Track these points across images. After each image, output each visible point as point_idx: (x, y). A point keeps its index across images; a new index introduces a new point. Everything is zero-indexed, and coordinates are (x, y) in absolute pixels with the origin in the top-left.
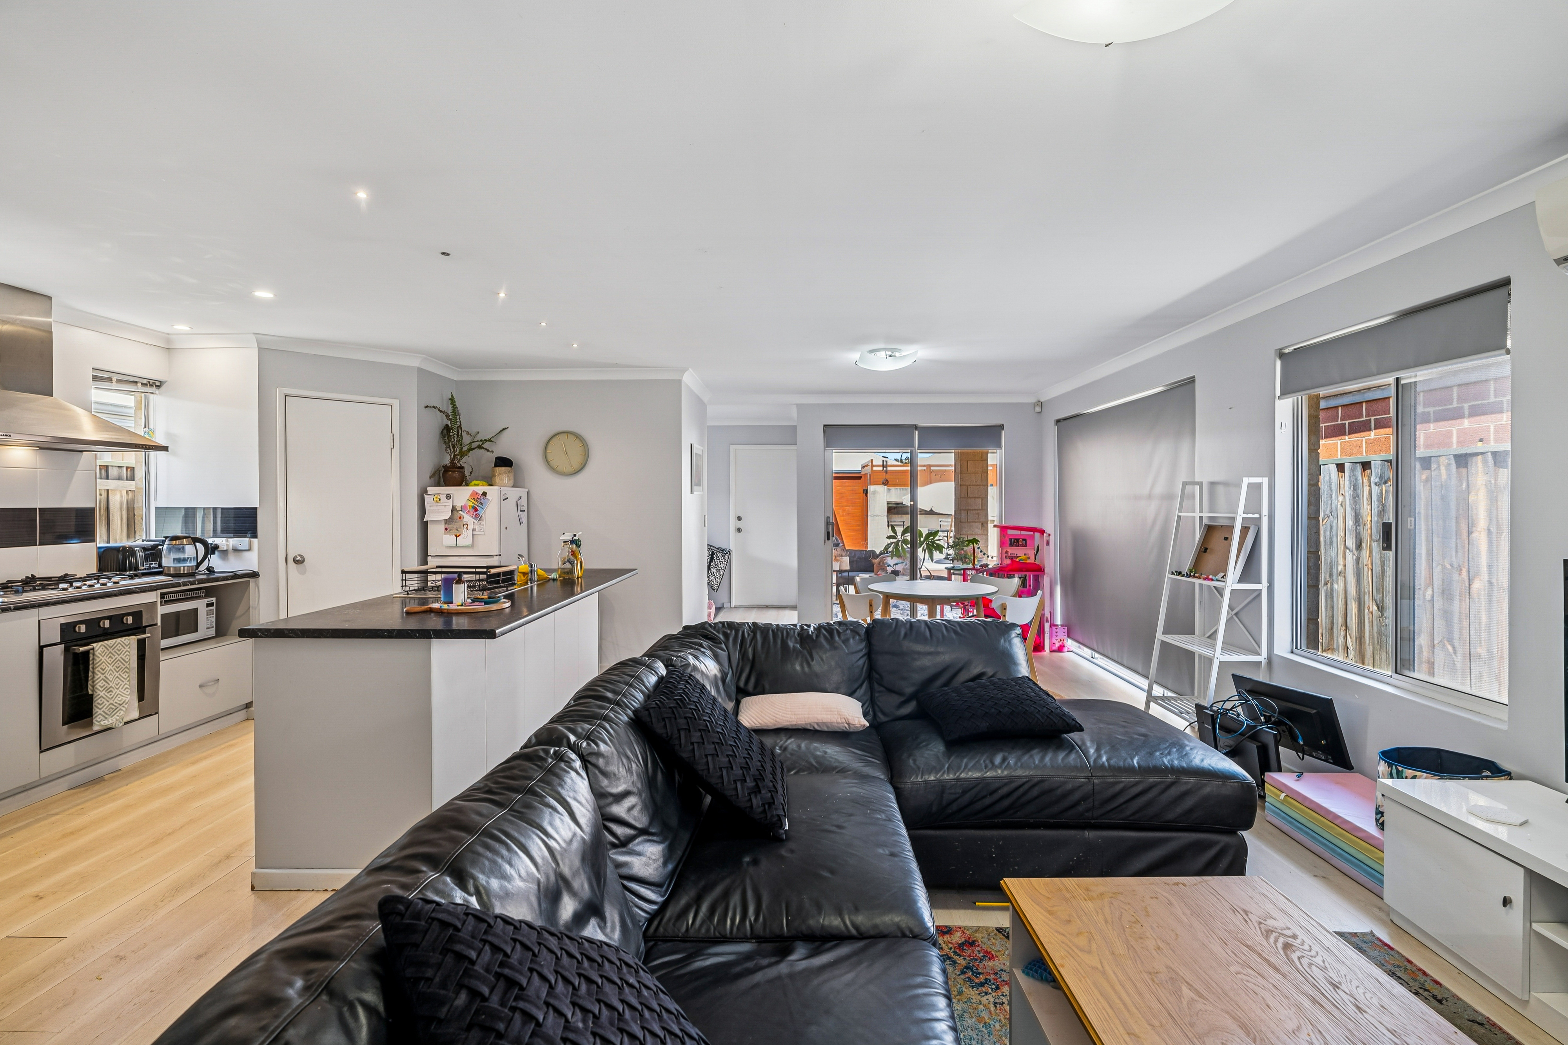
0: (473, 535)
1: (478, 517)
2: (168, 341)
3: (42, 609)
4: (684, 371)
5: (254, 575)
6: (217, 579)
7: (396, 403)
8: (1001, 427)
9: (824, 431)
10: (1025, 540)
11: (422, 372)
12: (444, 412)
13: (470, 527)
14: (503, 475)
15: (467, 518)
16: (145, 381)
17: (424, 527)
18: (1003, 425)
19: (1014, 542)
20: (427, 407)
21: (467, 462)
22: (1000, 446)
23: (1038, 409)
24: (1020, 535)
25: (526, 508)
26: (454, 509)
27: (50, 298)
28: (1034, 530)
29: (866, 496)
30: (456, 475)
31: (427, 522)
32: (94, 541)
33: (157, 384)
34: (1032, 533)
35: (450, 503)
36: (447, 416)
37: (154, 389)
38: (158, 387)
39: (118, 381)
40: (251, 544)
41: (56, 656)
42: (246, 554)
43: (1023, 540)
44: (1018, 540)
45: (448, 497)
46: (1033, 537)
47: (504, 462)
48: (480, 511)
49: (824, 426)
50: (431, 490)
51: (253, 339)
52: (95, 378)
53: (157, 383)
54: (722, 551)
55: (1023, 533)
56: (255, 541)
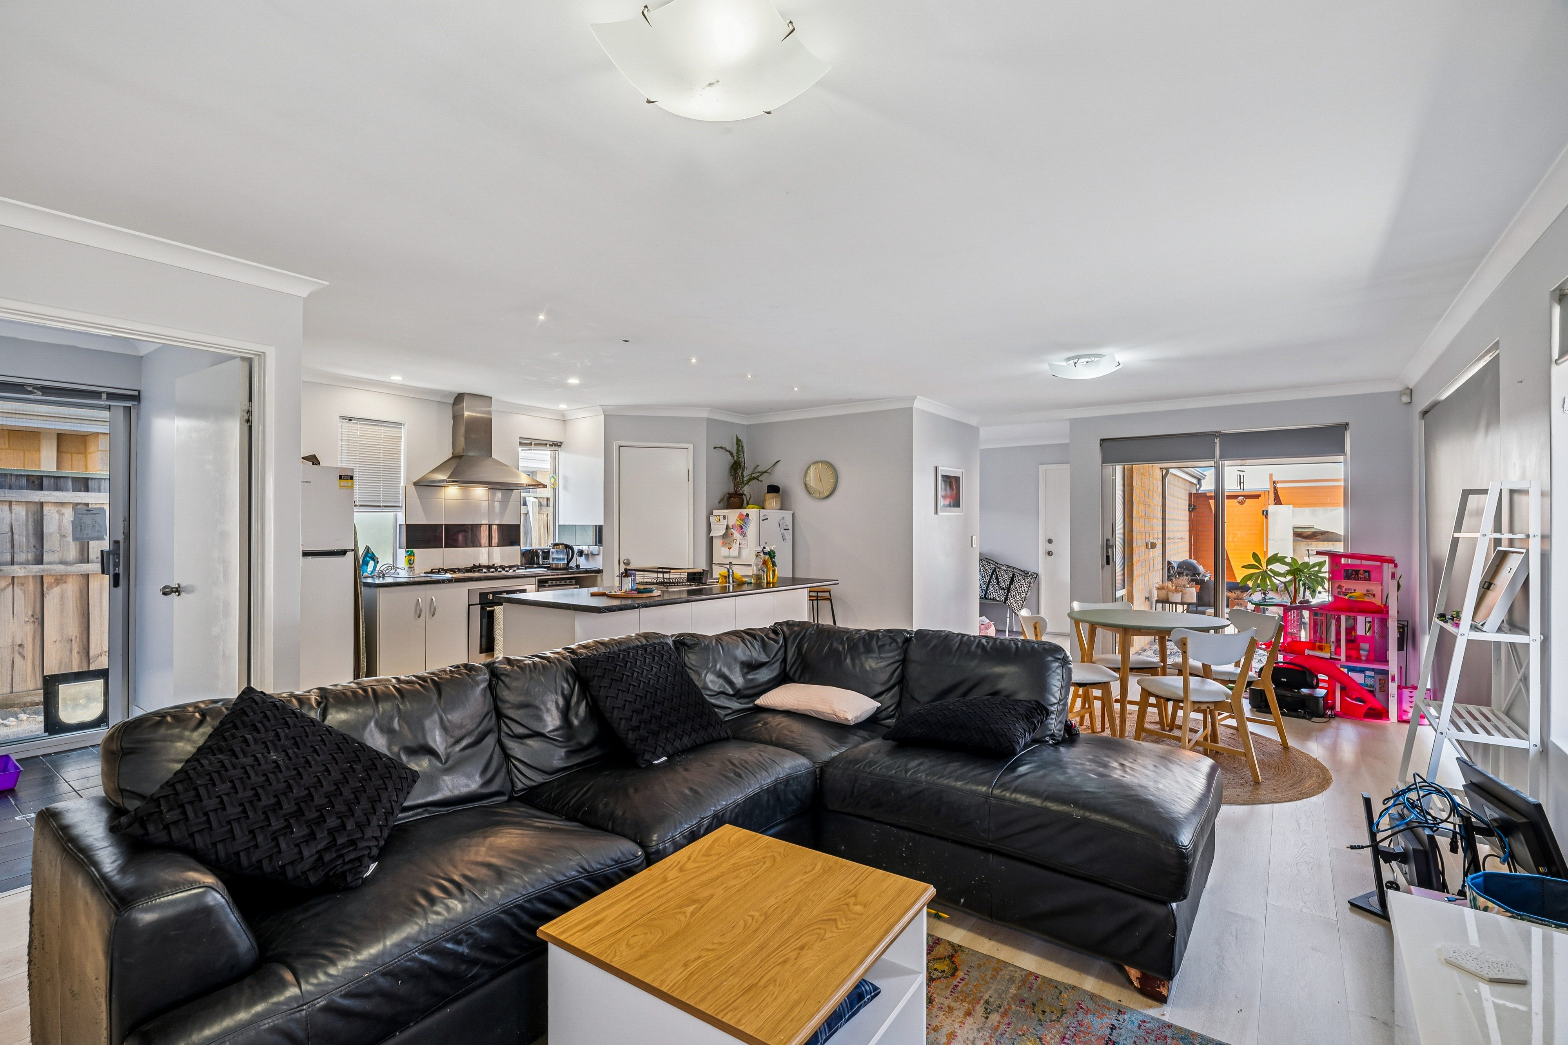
0: (740, 548)
1: (744, 534)
2: (564, 416)
3: (470, 583)
4: (913, 399)
5: (600, 571)
6: (580, 573)
7: (690, 446)
8: (1346, 426)
9: (1101, 445)
10: (1368, 572)
11: (710, 421)
12: (730, 452)
13: (738, 542)
14: (772, 501)
15: (736, 535)
16: (551, 443)
17: (710, 540)
18: (1349, 424)
20: (715, 448)
21: (746, 490)
22: (1342, 451)
23: (1405, 399)
24: (1361, 566)
25: (790, 527)
26: (727, 528)
27: (491, 398)
28: (1382, 559)
29: (1266, 518)
30: (736, 500)
31: (712, 537)
32: (519, 545)
33: (557, 445)
34: (1379, 563)
35: (725, 523)
36: (731, 454)
37: (556, 448)
38: (560, 446)
39: (535, 444)
40: (599, 550)
41: (477, 611)
42: (597, 557)
43: (1365, 572)
44: (1357, 572)
45: (725, 517)
46: (1381, 567)
47: (773, 489)
48: (745, 529)
49: (1102, 440)
50: (715, 512)
51: (600, 408)
52: (521, 444)
53: (559, 444)
54: (1026, 574)
55: (1365, 562)
56: (601, 548)
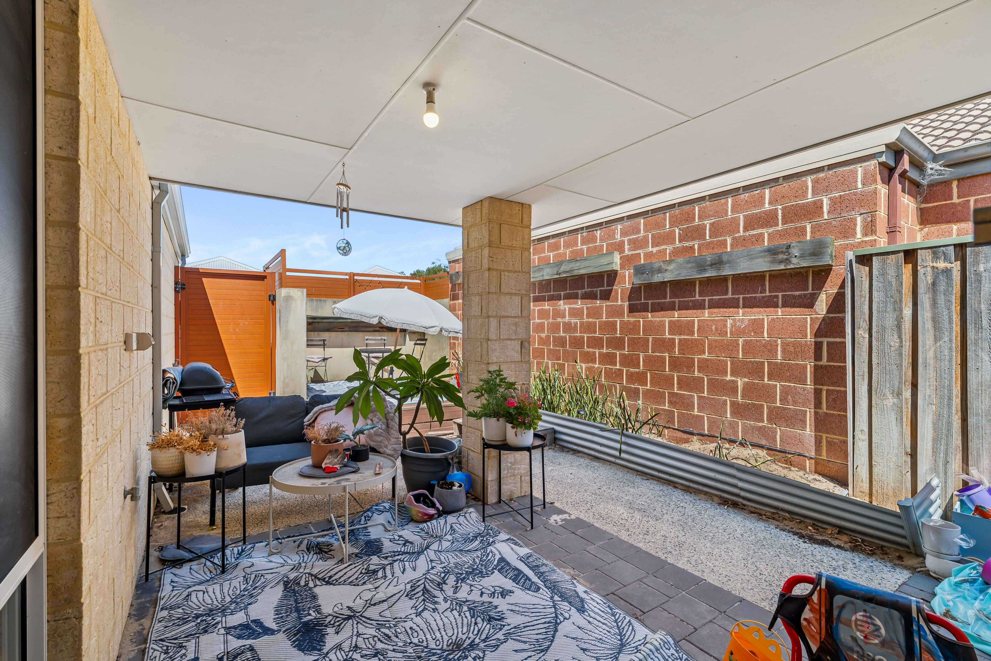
29: (273, 304)
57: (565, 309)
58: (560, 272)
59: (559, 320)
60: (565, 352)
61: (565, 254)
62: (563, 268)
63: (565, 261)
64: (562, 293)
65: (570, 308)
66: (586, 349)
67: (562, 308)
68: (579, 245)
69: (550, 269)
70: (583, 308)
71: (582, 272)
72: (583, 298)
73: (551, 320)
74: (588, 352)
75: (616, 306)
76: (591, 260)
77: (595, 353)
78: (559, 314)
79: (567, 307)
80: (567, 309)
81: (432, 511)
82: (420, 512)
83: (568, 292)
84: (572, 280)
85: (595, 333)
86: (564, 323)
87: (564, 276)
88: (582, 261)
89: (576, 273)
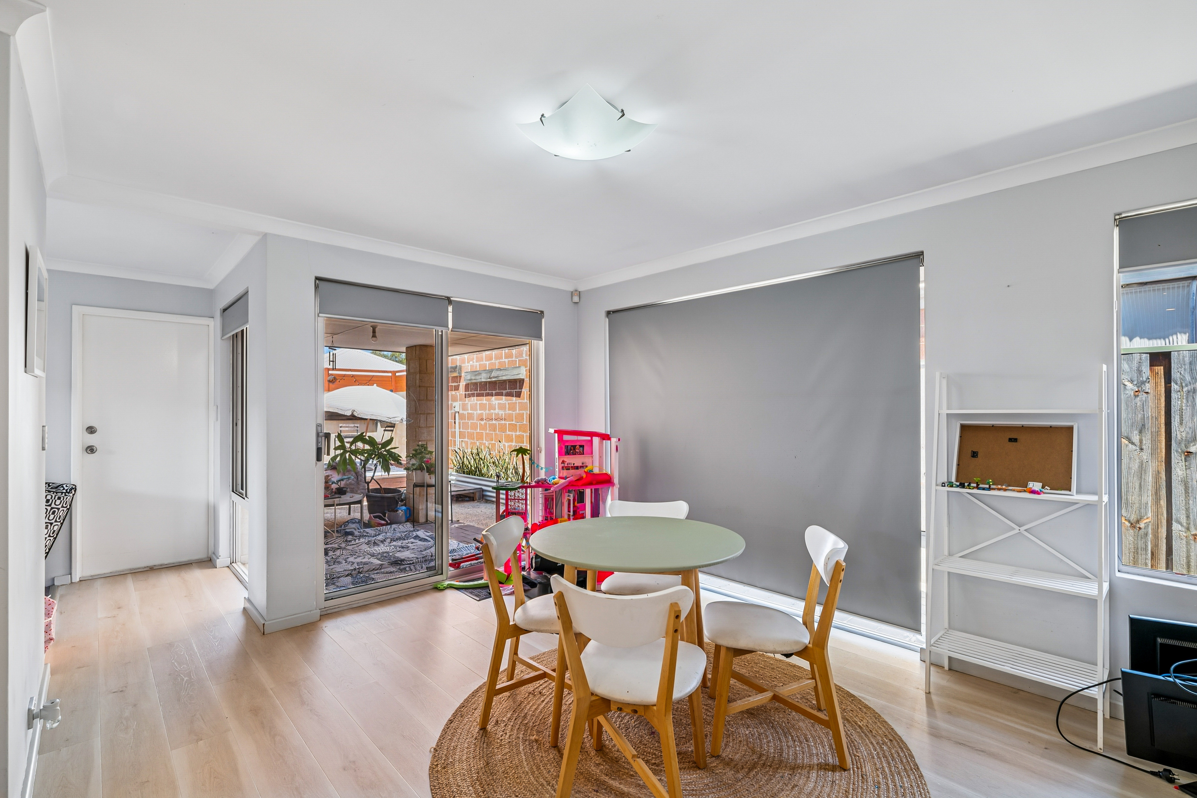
8: (541, 314)
9: (316, 287)
10: (582, 446)
18: (542, 312)
19: (571, 450)
22: (540, 337)
23: (576, 299)
24: (578, 441)
28: (592, 434)
34: (589, 438)
43: (581, 446)
44: (574, 447)
46: (591, 441)
49: (317, 278)
55: (579, 438)
57: (496, 404)
58: (491, 377)
59: (492, 411)
60: (496, 434)
61: (495, 363)
62: (494, 374)
63: (494, 369)
64: (494, 392)
65: (498, 403)
66: (508, 433)
67: (494, 403)
68: (503, 358)
69: (486, 374)
70: (506, 403)
71: (504, 378)
72: (506, 395)
73: (487, 412)
74: (509, 435)
75: (524, 403)
76: (509, 370)
77: (512, 435)
78: (492, 407)
79: (497, 402)
80: (497, 404)
81: (383, 522)
82: (376, 523)
83: (497, 391)
84: (500, 383)
85: (513, 421)
86: (495, 413)
87: (494, 380)
88: (503, 371)
89: (500, 378)
